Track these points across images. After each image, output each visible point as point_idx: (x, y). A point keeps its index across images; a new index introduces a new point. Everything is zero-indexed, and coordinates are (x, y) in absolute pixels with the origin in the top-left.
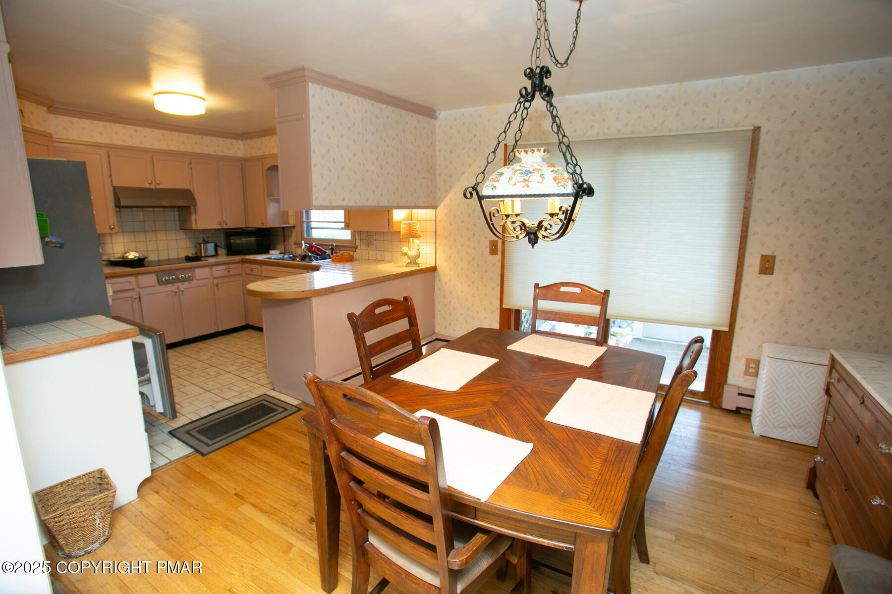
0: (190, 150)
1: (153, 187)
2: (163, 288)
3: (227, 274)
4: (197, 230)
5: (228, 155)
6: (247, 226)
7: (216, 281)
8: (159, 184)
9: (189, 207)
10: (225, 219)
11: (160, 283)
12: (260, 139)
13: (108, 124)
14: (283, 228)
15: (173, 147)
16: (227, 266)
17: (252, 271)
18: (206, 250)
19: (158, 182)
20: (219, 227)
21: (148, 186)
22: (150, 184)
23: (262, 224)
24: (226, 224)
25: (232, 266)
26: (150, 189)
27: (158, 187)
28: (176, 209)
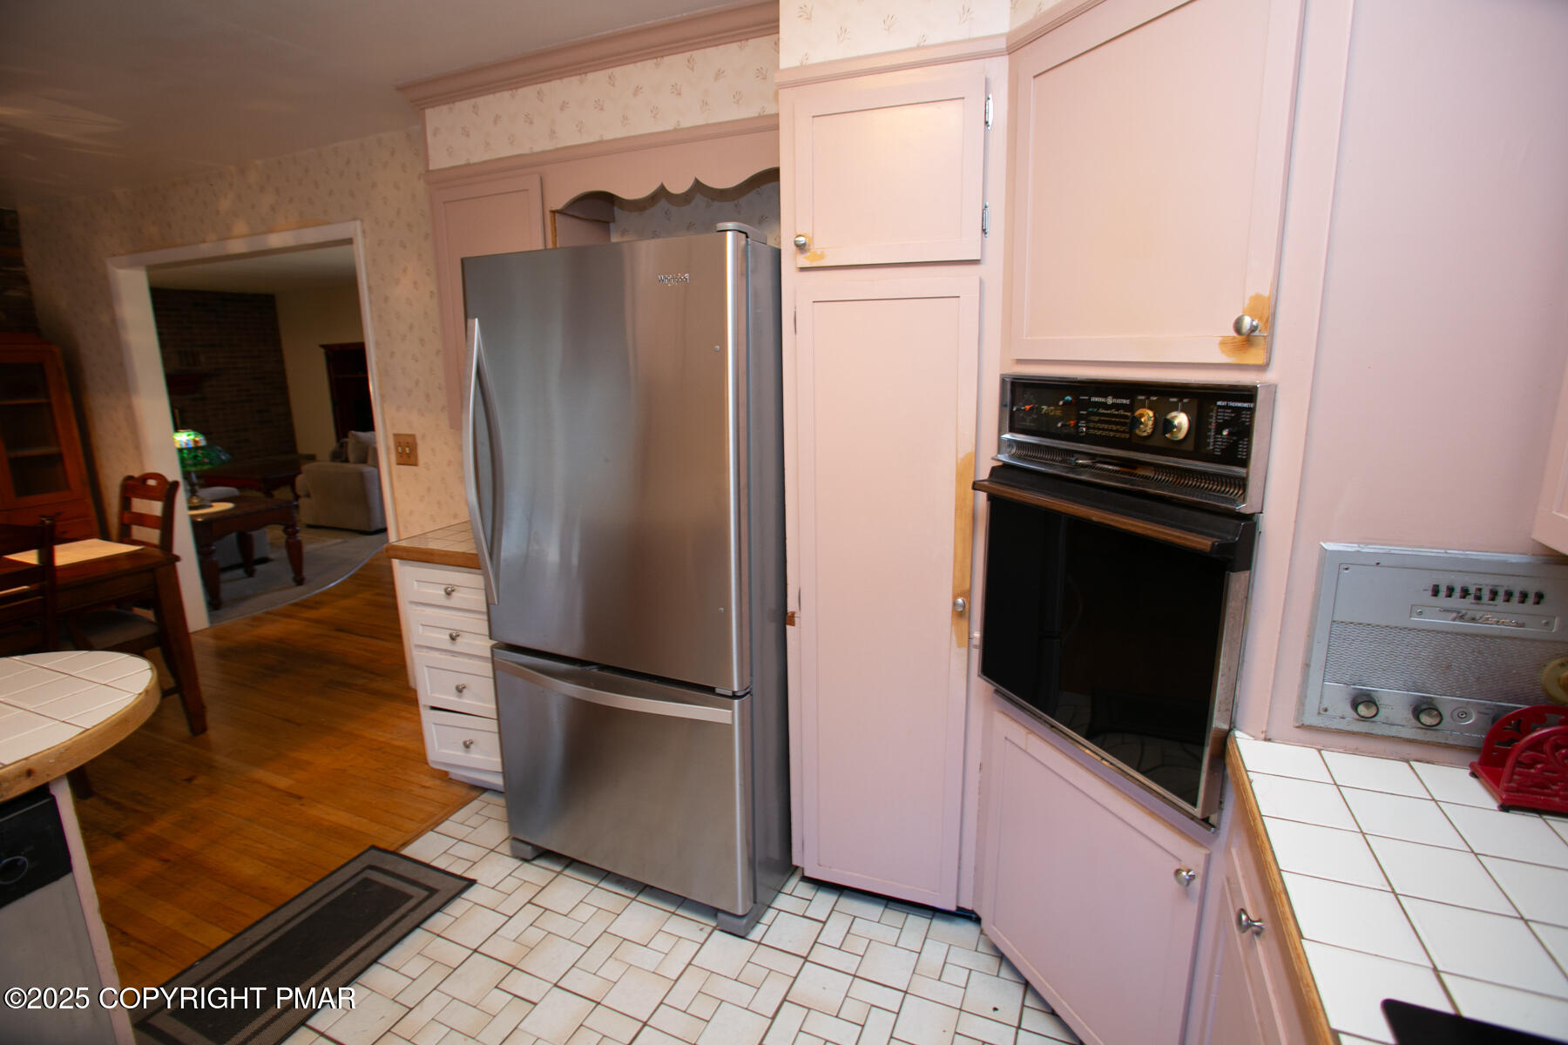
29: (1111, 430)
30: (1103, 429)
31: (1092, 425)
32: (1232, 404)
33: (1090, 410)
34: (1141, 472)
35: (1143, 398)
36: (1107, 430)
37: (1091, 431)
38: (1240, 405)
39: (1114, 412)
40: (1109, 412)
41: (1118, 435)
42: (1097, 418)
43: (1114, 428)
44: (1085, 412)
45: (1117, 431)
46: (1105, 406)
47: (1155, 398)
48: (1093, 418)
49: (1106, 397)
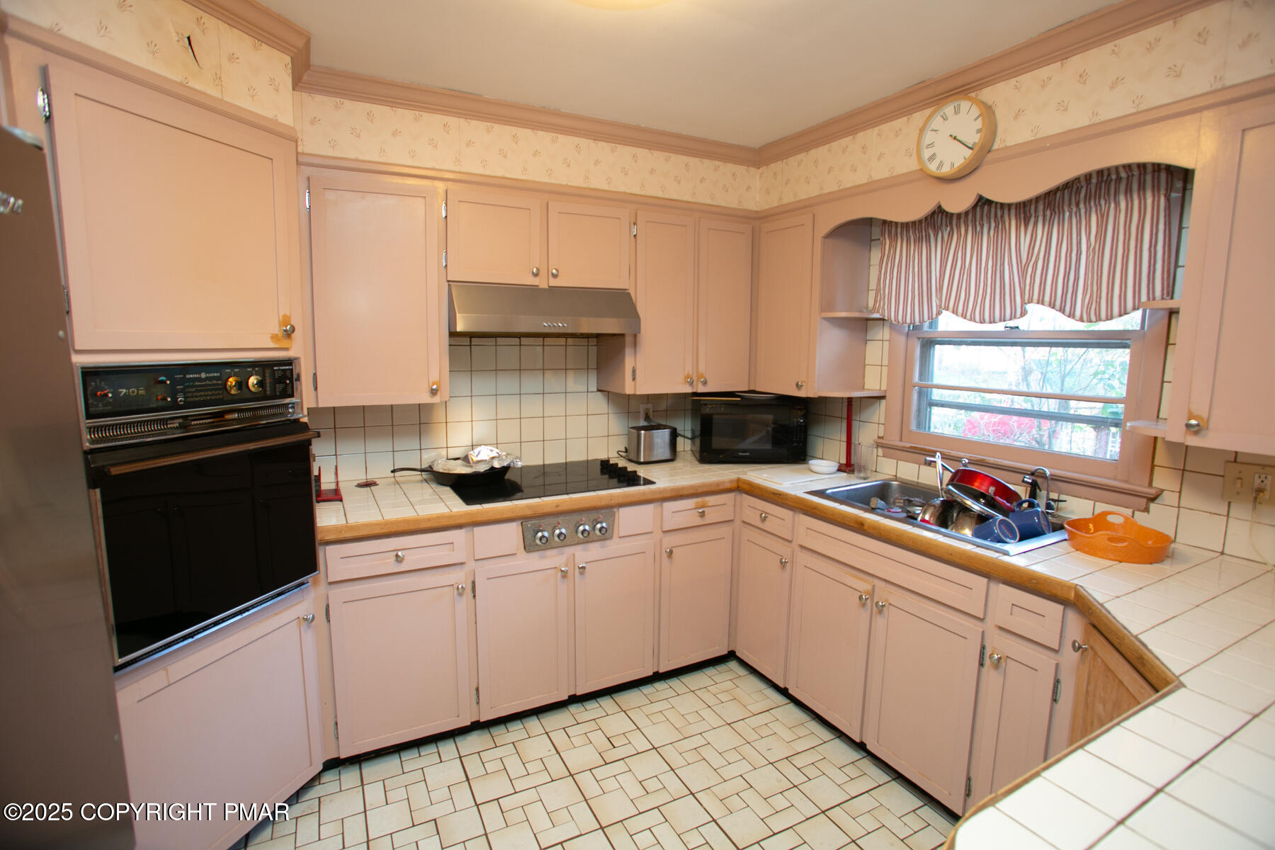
0: (636, 190)
1: (542, 283)
2: (535, 561)
3: (699, 521)
4: (635, 396)
5: (723, 204)
6: (752, 388)
7: (670, 541)
8: (555, 276)
9: (623, 335)
10: (702, 368)
11: (529, 547)
12: (813, 152)
13: (453, 121)
14: (850, 400)
15: (598, 182)
16: (699, 500)
17: (764, 520)
18: (650, 446)
19: (554, 271)
20: (689, 390)
21: (531, 281)
22: (536, 275)
23: (798, 386)
24: (705, 383)
25: (711, 500)
26: (534, 289)
27: (553, 283)
28: (593, 341)
29: (208, 395)
30: (201, 396)
31: (190, 395)
32: (281, 368)
33: (186, 384)
34: (229, 417)
35: (229, 371)
36: (205, 396)
37: (189, 400)
38: (285, 368)
39: (208, 382)
40: (204, 383)
41: (214, 397)
42: (194, 389)
43: (210, 393)
44: (182, 387)
45: (213, 395)
46: (200, 379)
47: (237, 370)
48: (190, 390)
49: (200, 373)
